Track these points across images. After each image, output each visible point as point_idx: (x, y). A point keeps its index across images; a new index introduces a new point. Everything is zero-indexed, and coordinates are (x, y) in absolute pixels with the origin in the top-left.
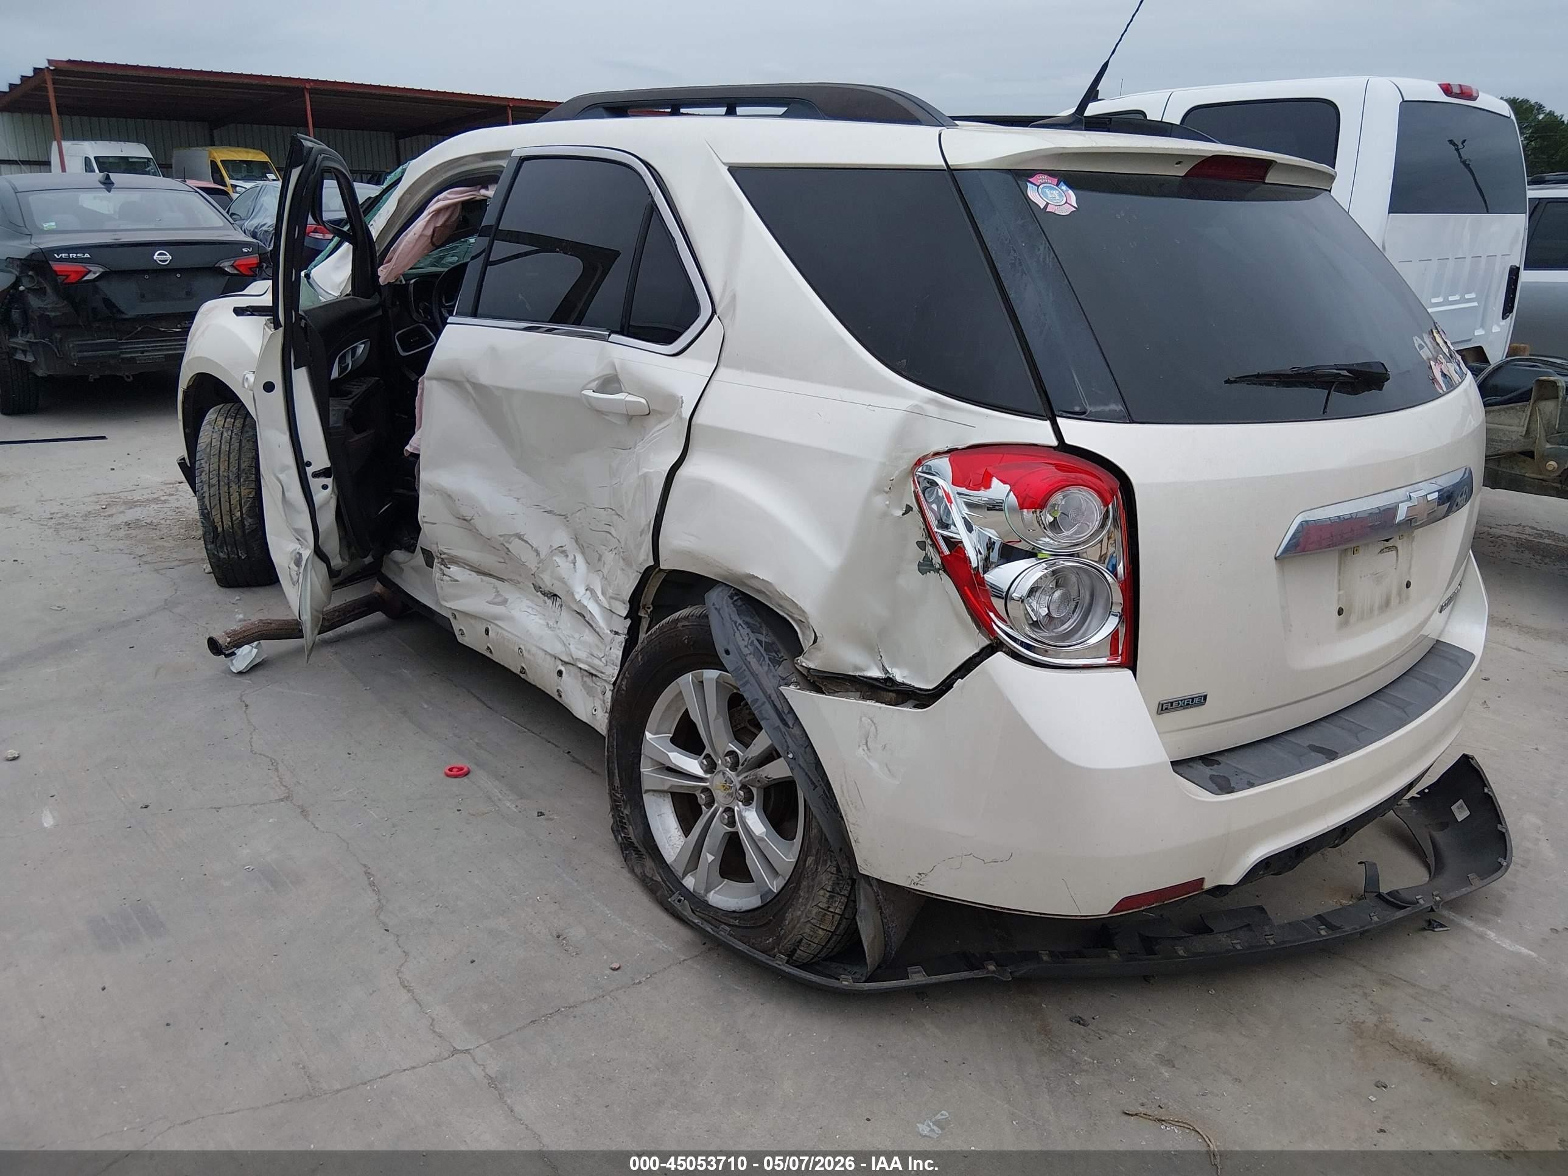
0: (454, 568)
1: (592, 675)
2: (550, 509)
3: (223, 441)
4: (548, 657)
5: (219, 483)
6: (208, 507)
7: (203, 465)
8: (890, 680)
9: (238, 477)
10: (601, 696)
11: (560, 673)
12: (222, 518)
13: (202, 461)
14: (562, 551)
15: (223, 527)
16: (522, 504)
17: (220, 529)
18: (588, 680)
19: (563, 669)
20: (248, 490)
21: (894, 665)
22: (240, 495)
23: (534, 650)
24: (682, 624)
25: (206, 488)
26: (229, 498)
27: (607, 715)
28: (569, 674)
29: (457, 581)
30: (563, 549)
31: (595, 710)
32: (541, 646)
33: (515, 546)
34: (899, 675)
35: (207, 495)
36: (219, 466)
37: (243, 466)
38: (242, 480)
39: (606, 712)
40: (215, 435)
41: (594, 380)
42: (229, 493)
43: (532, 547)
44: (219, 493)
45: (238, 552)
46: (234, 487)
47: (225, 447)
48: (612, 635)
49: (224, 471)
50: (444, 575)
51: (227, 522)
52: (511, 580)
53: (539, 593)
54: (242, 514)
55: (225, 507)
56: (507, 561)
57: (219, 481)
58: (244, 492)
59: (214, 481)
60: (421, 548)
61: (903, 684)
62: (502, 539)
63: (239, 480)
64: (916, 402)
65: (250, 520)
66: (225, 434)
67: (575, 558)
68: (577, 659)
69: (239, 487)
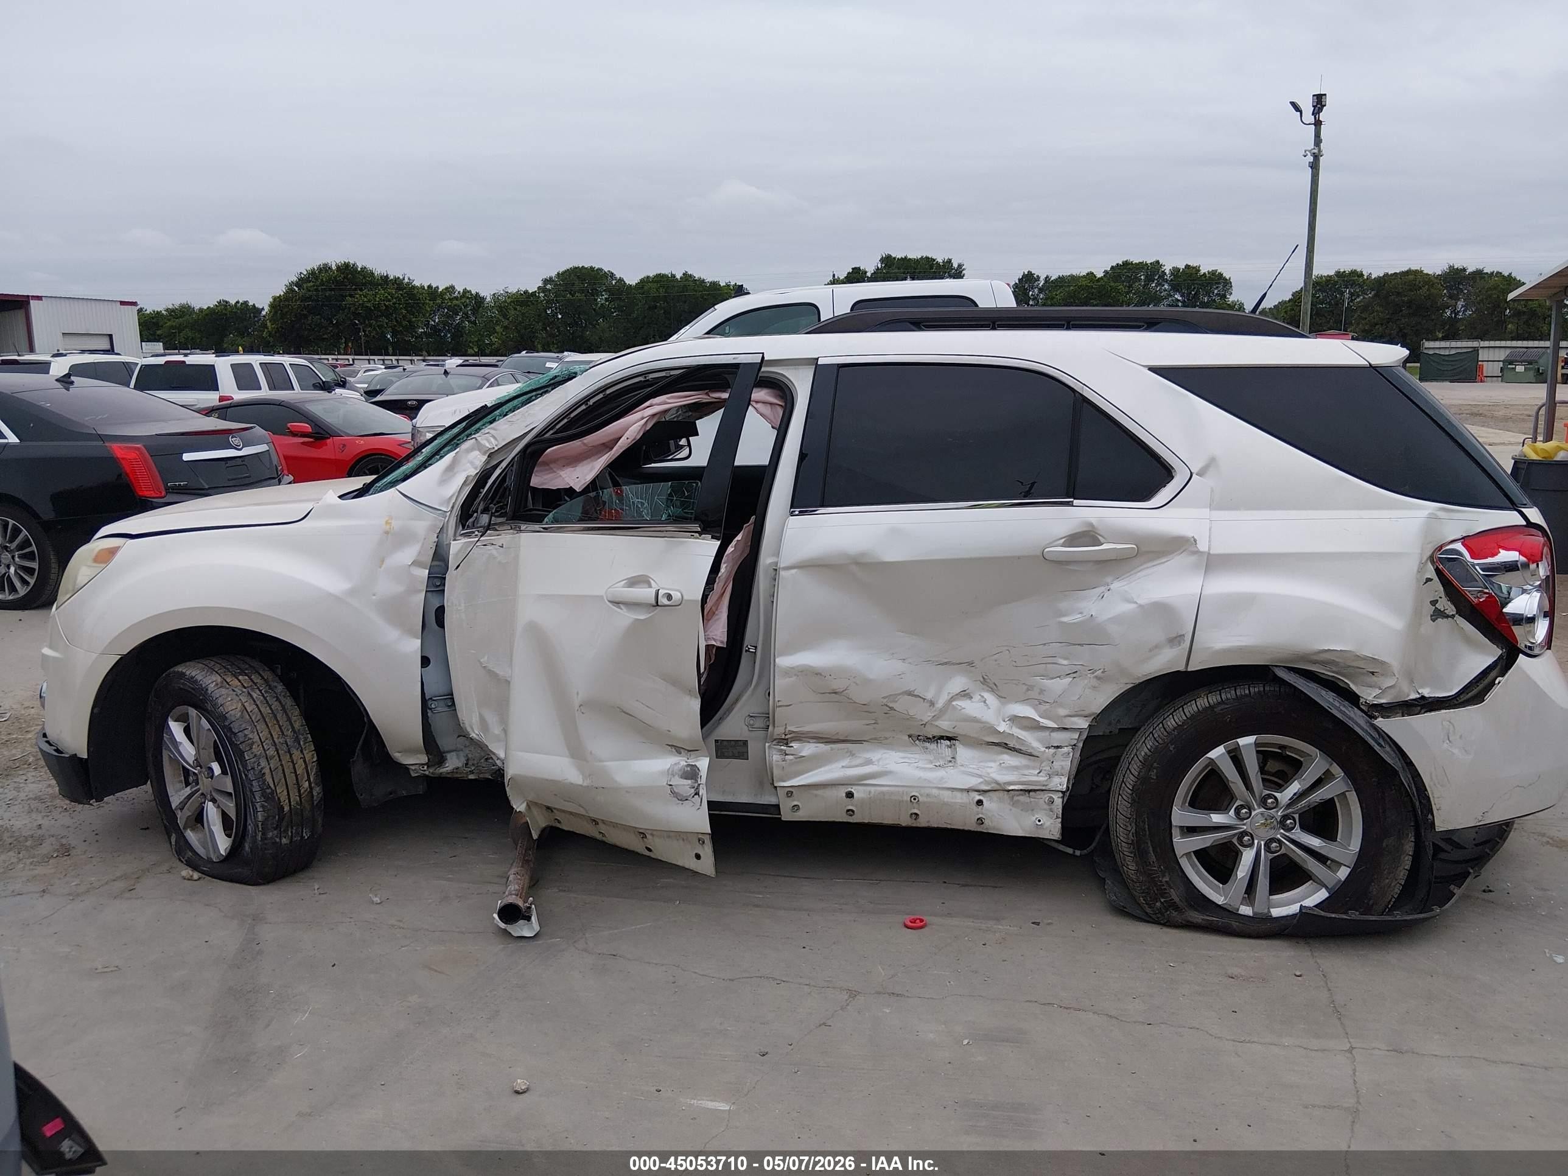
0: (795, 745)
1: (1029, 791)
2: (946, 661)
3: (258, 703)
4: (958, 794)
5: (278, 753)
6: (272, 786)
7: (251, 736)
8: (1423, 698)
9: (297, 740)
10: (1046, 807)
11: (980, 803)
12: (288, 794)
13: (246, 732)
14: (965, 695)
15: (290, 805)
16: (910, 663)
17: (286, 809)
18: (1023, 799)
19: (981, 798)
20: (311, 753)
21: (1422, 687)
22: (305, 761)
23: (935, 792)
24: (1220, 708)
25: (263, 763)
26: (294, 768)
27: (1060, 820)
28: (991, 800)
29: (804, 757)
30: (967, 691)
31: (1039, 821)
32: (944, 786)
33: (902, 705)
34: (1427, 692)
35: (267, 771)
36: (270, 732)
37: (297, 726)
38: (302, 743)
39: (1057, 817)
40: (244, 699)
41: (1062, 538)
42: (292, 762)
43: (924, 699)
44: (282, 765)
45: (302, 831)
46: (296, 754)
47: (266, 710)
48: (1052, 751)
49: (278, 738)
50: (786, 755)
51: (294, 797)
52: (875, 739)
53: (917, 742)
54: (310, 784)
55: (291, 779)
56: (879, 721)
57: (277, 750)
58: (308, 757)
59: (271, 752)
60: (716, 741)
61: (1430, 698)
62: (886, 700)
63: (299, 744)
64: (1430, 511)
65: (318, 789)
66: (255, 695)
67: (983, 697)
68: (1005, 783)
69: (302, 751)
